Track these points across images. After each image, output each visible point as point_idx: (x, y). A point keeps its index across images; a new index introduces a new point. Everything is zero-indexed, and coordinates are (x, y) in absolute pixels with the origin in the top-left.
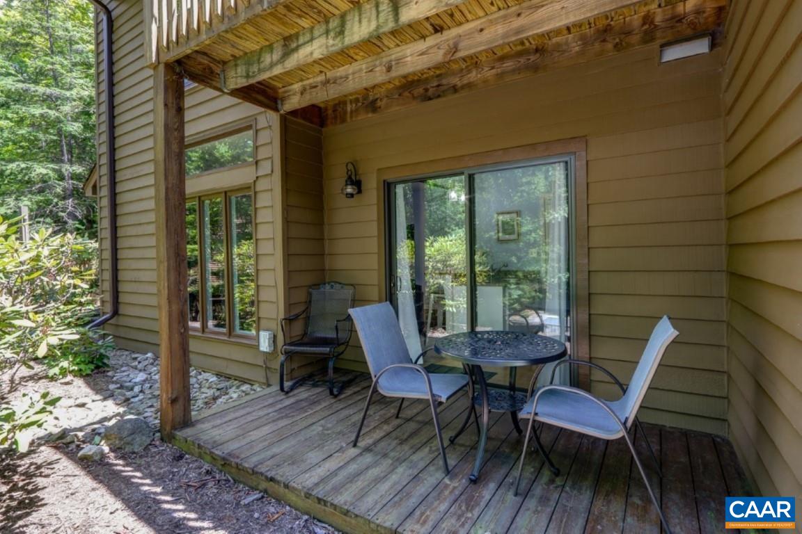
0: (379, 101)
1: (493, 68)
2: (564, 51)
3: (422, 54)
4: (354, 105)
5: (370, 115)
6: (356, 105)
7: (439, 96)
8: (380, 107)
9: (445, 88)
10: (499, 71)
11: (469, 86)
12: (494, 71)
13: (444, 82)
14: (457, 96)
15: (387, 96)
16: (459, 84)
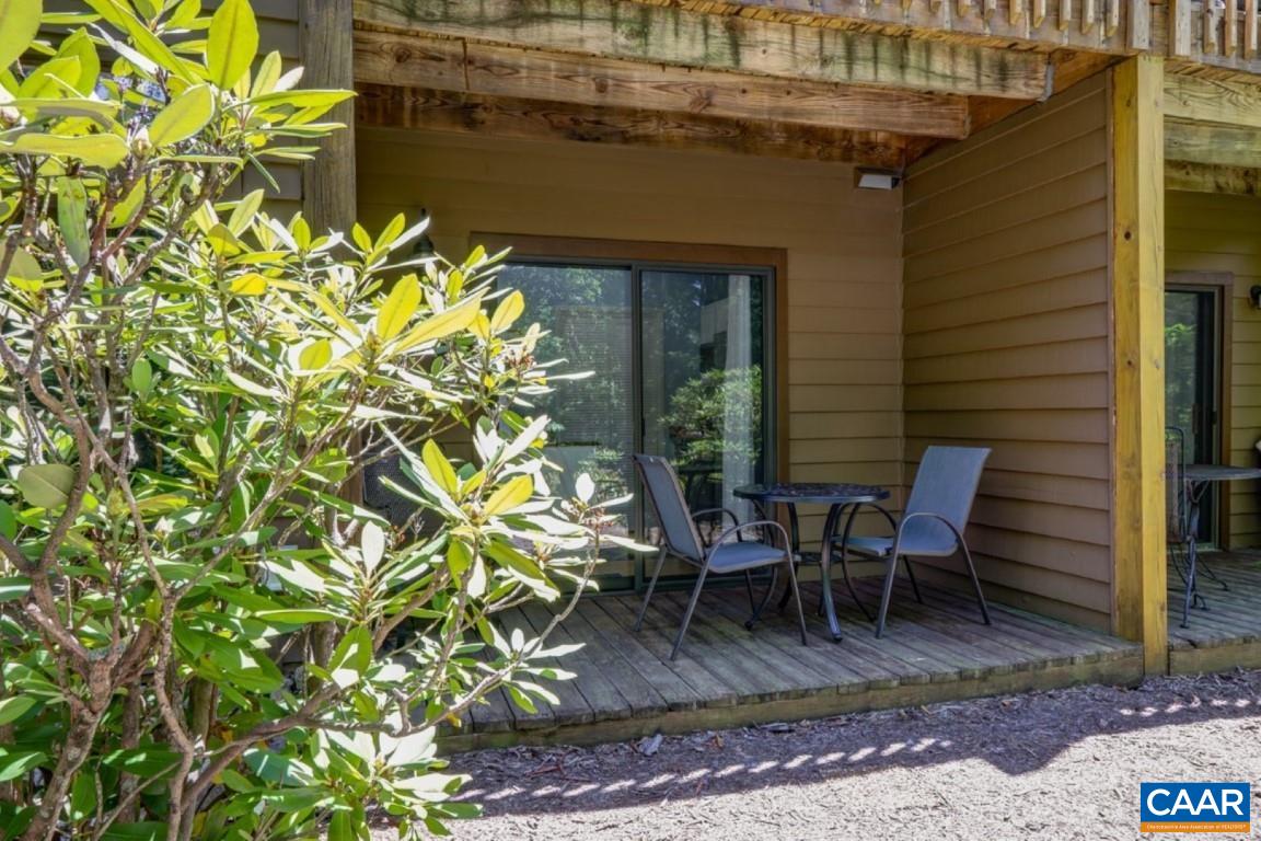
0: (480, 110)
1: (681, 126)
2: (767, 139)
3: (659, 88)
4: (422, 100)
5: (460, 130)
6: (427, 101)
7: (597, 140)
8: (483, 123)
9: (608, 129)
10: (690, 134)
11: (647, 139)
12: (682, 131)
13: (606, 119)
14: (625, 147)
15: (498, 108)
16: (632, 132)
